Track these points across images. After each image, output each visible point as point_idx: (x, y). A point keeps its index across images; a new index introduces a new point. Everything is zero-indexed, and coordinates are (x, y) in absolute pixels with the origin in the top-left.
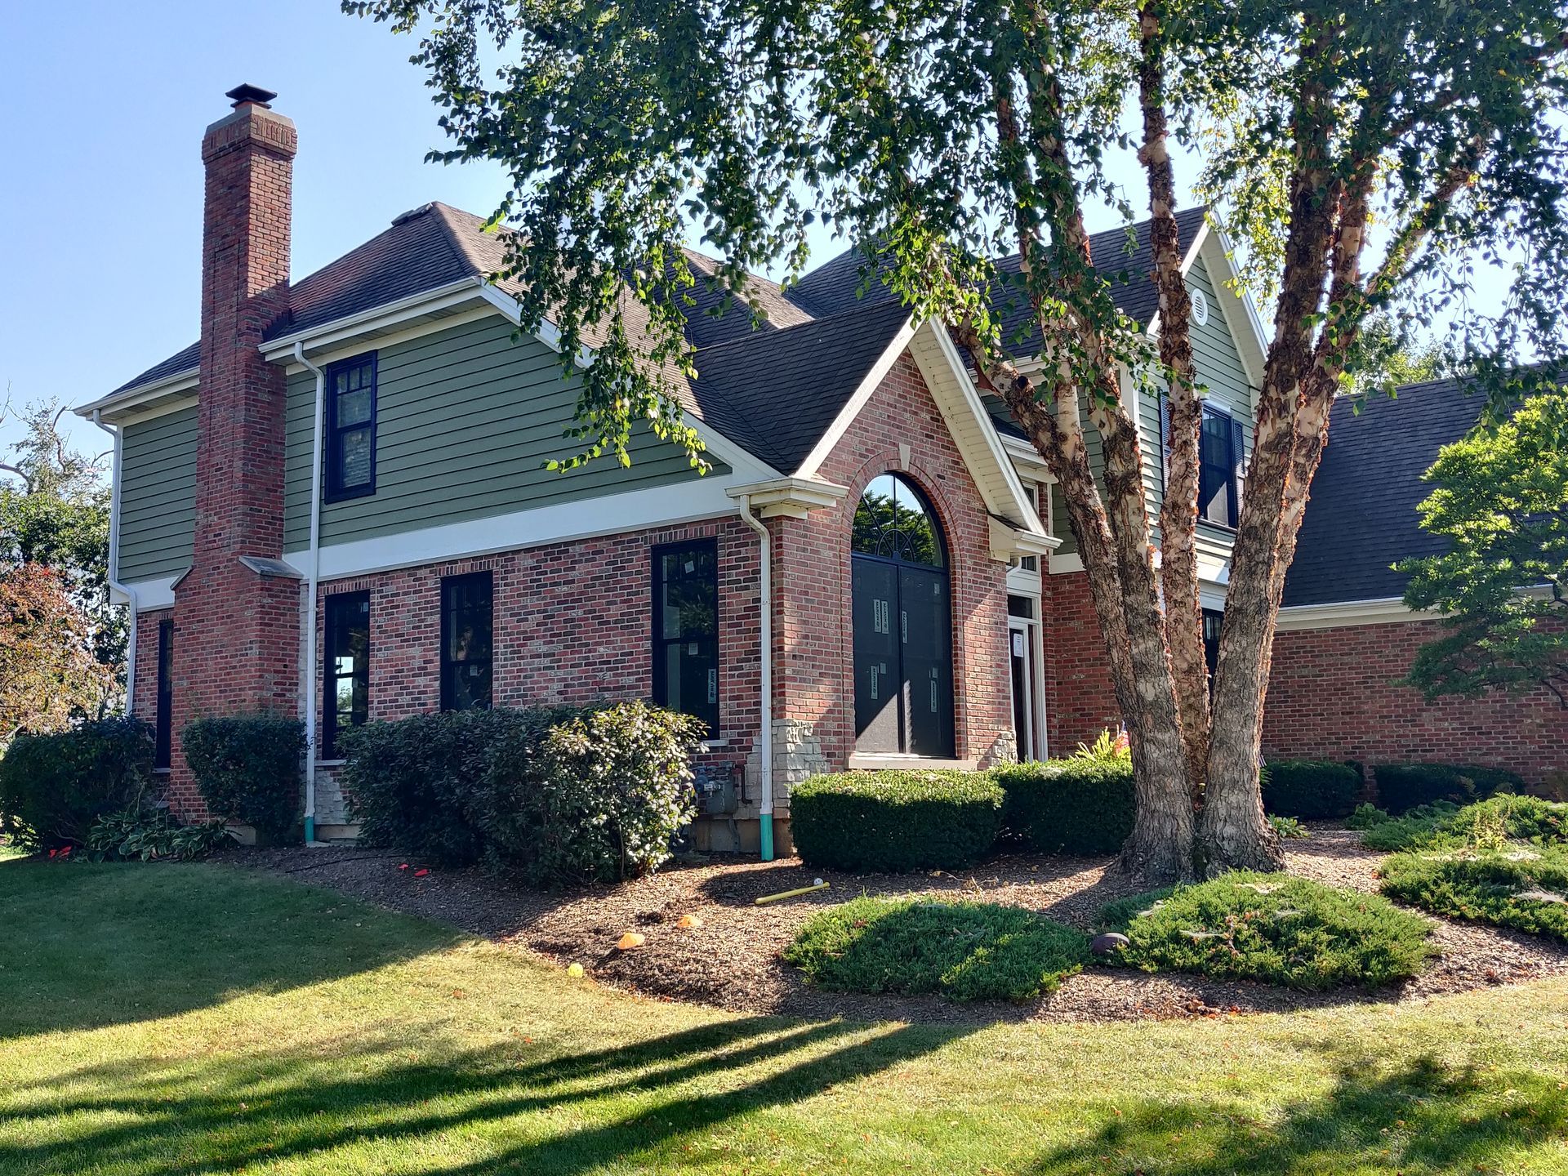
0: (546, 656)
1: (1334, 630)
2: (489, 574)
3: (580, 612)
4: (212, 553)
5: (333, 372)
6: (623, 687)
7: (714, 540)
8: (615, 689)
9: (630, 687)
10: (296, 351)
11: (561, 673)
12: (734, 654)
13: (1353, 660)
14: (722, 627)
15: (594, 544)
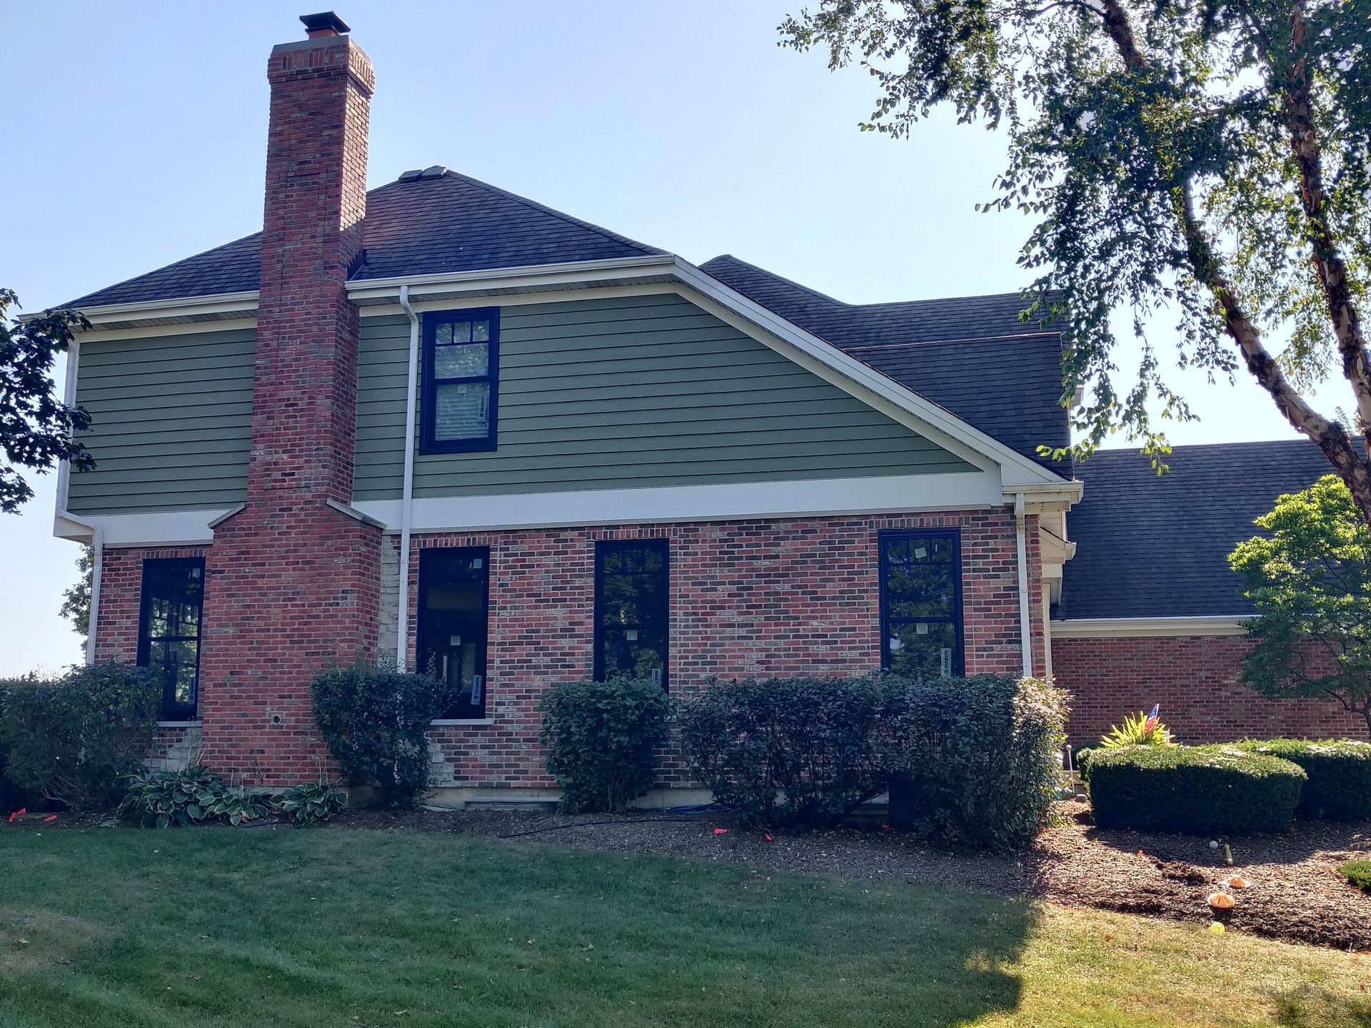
0: (740, 626)
1: (1119, 639)
2: (666, 541)
3: (787, 587)
4: (279, 493)
5: (431, 322)
6: (844, 661)
7: (958, 530)
8: (832, 661)
9: (852, 661)
10: (403, 294)
11: (762, 644)
12: (982, 636)
13: (1134, 663)
14: (968, 611)
15: (804, 524)
